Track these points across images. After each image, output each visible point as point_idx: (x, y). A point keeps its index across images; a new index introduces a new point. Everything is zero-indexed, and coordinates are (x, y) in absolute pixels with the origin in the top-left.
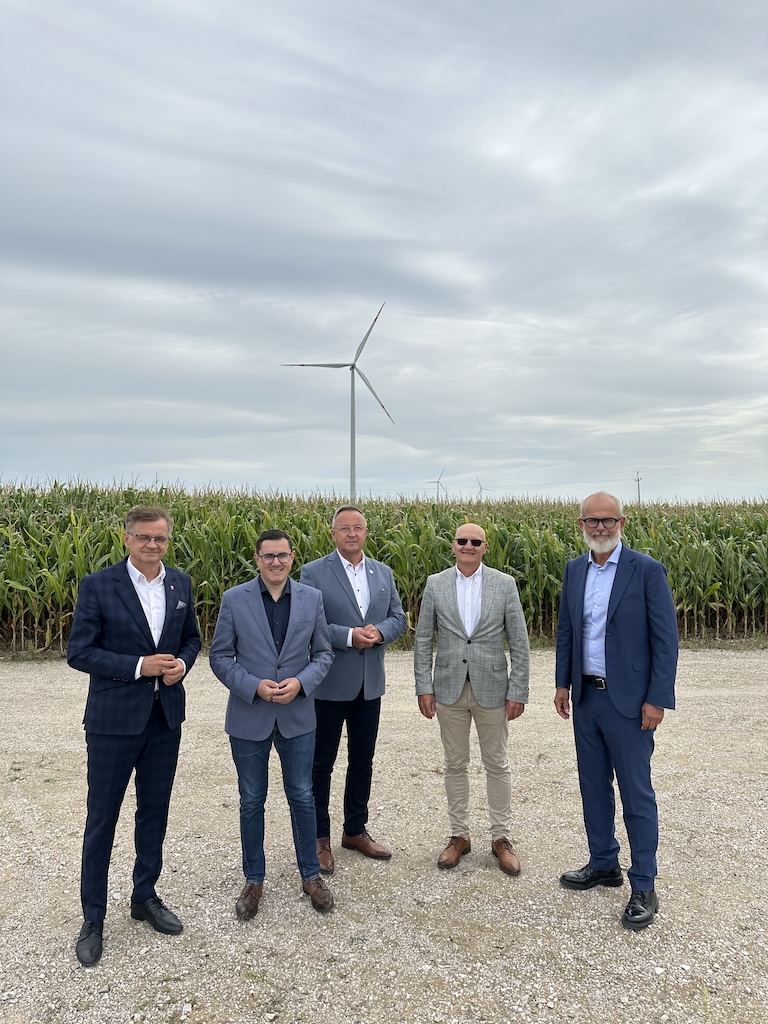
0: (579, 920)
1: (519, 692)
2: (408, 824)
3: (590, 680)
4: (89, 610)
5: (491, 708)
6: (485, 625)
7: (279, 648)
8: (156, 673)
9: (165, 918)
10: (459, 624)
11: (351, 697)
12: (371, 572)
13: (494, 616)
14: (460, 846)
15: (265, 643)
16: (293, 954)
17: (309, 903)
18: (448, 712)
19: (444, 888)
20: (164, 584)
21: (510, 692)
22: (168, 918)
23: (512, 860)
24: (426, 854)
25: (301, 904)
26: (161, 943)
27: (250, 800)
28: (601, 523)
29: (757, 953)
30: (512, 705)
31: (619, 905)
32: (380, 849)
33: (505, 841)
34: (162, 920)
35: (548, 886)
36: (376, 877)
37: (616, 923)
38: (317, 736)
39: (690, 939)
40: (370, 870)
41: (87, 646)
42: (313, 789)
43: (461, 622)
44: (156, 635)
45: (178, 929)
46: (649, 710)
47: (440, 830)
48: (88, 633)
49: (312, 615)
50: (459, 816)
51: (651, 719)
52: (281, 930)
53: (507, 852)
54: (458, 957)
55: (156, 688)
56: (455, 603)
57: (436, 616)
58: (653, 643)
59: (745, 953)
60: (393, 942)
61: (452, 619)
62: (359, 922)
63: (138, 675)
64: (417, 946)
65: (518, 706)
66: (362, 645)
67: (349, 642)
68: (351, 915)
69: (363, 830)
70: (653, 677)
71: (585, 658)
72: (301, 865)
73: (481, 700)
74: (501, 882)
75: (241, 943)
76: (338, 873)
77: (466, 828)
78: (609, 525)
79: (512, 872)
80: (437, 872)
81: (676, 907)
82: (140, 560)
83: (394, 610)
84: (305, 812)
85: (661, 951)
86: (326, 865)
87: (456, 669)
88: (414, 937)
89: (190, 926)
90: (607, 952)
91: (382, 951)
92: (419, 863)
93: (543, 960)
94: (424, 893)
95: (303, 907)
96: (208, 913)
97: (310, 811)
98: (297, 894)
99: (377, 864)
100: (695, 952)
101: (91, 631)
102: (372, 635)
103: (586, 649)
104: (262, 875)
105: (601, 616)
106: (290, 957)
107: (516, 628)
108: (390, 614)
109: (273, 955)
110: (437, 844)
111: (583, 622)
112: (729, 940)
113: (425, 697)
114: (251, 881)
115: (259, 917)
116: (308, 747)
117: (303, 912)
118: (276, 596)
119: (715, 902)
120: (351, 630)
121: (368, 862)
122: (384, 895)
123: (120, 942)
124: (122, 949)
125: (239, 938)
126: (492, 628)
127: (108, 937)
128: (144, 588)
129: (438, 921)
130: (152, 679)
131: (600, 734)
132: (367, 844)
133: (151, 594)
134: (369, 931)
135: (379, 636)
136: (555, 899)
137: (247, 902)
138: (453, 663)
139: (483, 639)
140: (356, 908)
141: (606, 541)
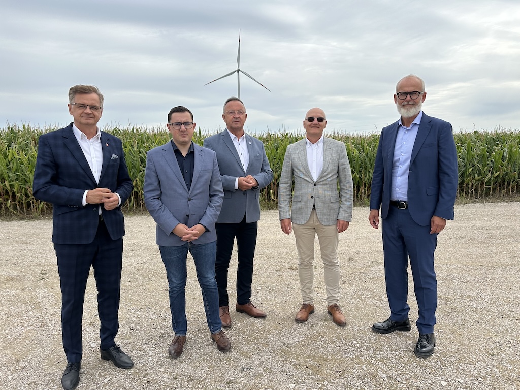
0: (386, 352)
1: (347, 215)
2: (276, 297)
3: (395, 204)
4: (45, 158)
5: (329, 226)
6: (326, 173)
7: (189, 187)
8: (97, 201)
9: (122, 359)
10: (308, 173)
11: (239, 221)
12: (250, 143)
13: (332, 168)
14: (309, 309)
15: (179, 184)
16: (205, 379)
17: (215, 346)
18: (301, 229)
19: (300, 334)
20: (101, 142)
21: (340, 215)
22: (125, 359)
23: (341, 317)
24: (288, 314)
25: (210, 347)
26: (119, 375)
27: (175, 285)
28: (409, 96)
29: (503, 370)
30: (341, 223)
31: (410, 342)
32: (259, 312)
33: (336, 306)
34: (120, 360)
35: (365, 332)
36: (258, 329)
37: (411, 354)
38: (218, 245)
39: (459, 362)
40: (253, 325)
41: (46, 183)
42: (216, 278)
43: (310, 172)
44: (97, 176)
45: (131, 365)
46: (436, 220)
47: (295, 300)
48: (46, 174)
49: (210, 167)
50: (307, 291)
51: (437, 226)
52: (197, 364)
53: (337, 312)
54: (312, 378)
55: (100, 212)
56: (306, 160)
57: (293, 170)
58: (441, 177)
59: (497, 370)
60: (269, 369)
61: (304, 171)
62: (247, 357)
63: (84, 203)
64: (285, 371)
65: (346, 223)
66: (244, 189)
67: (236, 186)
68: (242, 353)
69: (248, 301)
70: (440, 198)
71: (393, 189)
72: (209, 323)
73: (322, 221)
74: (335, 330)
75: (170, 373)
76: (234, 327)
77: (312, 299)
78: (414, 97)
79: (341, 324)
80: (295, 325)
81: (446, 343)
82: (80, 123)
83: (265, 168)
84: (211, 292)
85: (443, 371)
86: (226, 323)
87: (307, 202)
88: (283, 366)
89: (138, 363)
90: (408, 372)
91: (262, 375)
92: (283, 320)
93: (368, 379)
94: (288, 338)
95: (212, 349)
96: (151, 354)
97: (214, 291)
98: (208, 340)
99: (258, 321)
100: (464, 371)
101: (48, 173)
102: (251, 182)
103: (394, 183)
104: (185, 330)
105: (406, 161)
106: (202, 381)
107: (346, 175)
108: (262, 170)
109: (191, 380)
110: (294, 309)
111: (393, 166)
112: (484, 362)
113: (285, 220)
114: (178, 335)
115: (183, 356)
116: (212, 251)
117: (212, 352)
118: (184, 154)
119: (470, 339)
120: (237, 179)
121: (252, 320)
122: (262, 340)
123: (93, 375)
124: (93, 379)
125: (169, 370)
126: (330, 175)
127: (84, 371)
128: (86, 143)
129: (297, 356)
130: (96, 206)
131: (401, 237)
132: (252, 309)
133: (92, 148)
134: (253, 362)
135: (255, 182)
136: (370, 340)
137: (176, 347)
138: (305, 199)
139: (324, 183)
140: (245, 348)
141: (411, 108)
